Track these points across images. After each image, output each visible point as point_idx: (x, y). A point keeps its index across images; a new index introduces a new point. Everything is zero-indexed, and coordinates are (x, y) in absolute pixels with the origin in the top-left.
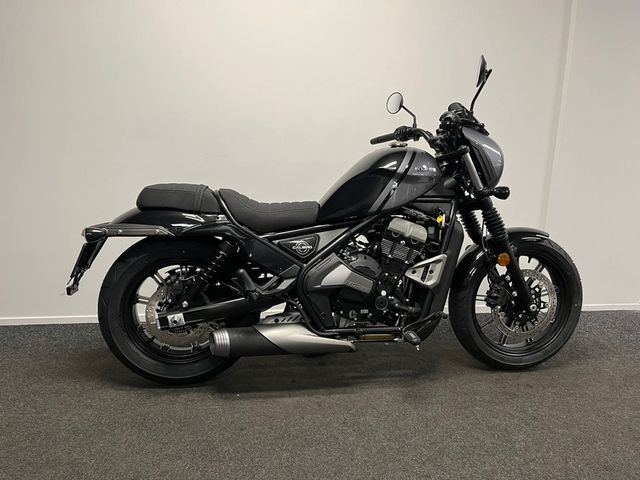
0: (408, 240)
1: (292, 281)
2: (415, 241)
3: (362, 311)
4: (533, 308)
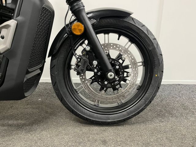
4: (111, 76)
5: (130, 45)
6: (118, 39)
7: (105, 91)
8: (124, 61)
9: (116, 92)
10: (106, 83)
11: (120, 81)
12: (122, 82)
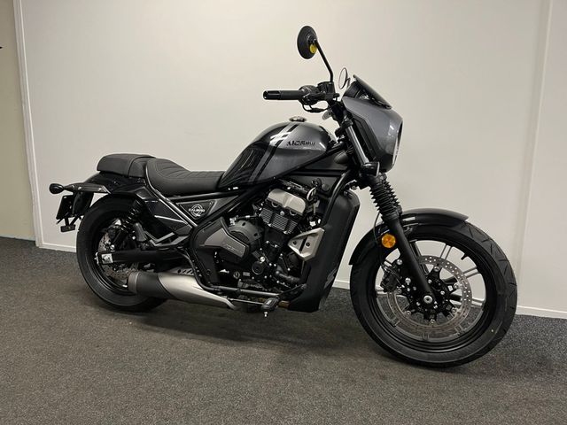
0: (287, 210)
1: (184, 238)
2: (293, 213)
3: (245, 274)
4: (428, 300)
5: (476, 274)
6: (462, 259)
7: (412, 313)
8: (454, 290)
9: (426, 321)
10: (418, 304)
11: (438, 311)
12: (441, 314)
